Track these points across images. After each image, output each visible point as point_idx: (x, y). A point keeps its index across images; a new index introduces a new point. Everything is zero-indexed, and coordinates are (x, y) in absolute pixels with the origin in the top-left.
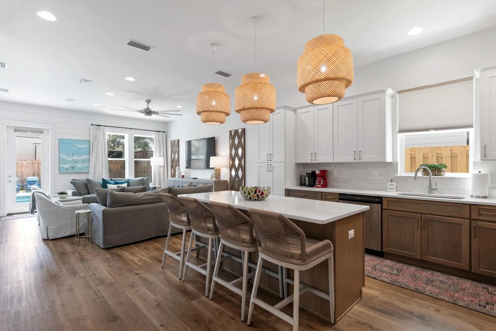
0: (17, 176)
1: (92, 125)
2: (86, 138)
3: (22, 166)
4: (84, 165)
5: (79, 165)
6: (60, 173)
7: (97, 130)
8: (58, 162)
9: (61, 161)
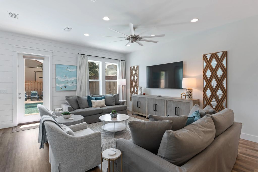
0: (25, 90)
1: (79, 54)
2: (74, 64)
3: (28, 84)
4: (73, 85)
5: (70, 85)
6: (56, 91)
7: (82, 58)
8: (55, 82)
9: (57, 81)
